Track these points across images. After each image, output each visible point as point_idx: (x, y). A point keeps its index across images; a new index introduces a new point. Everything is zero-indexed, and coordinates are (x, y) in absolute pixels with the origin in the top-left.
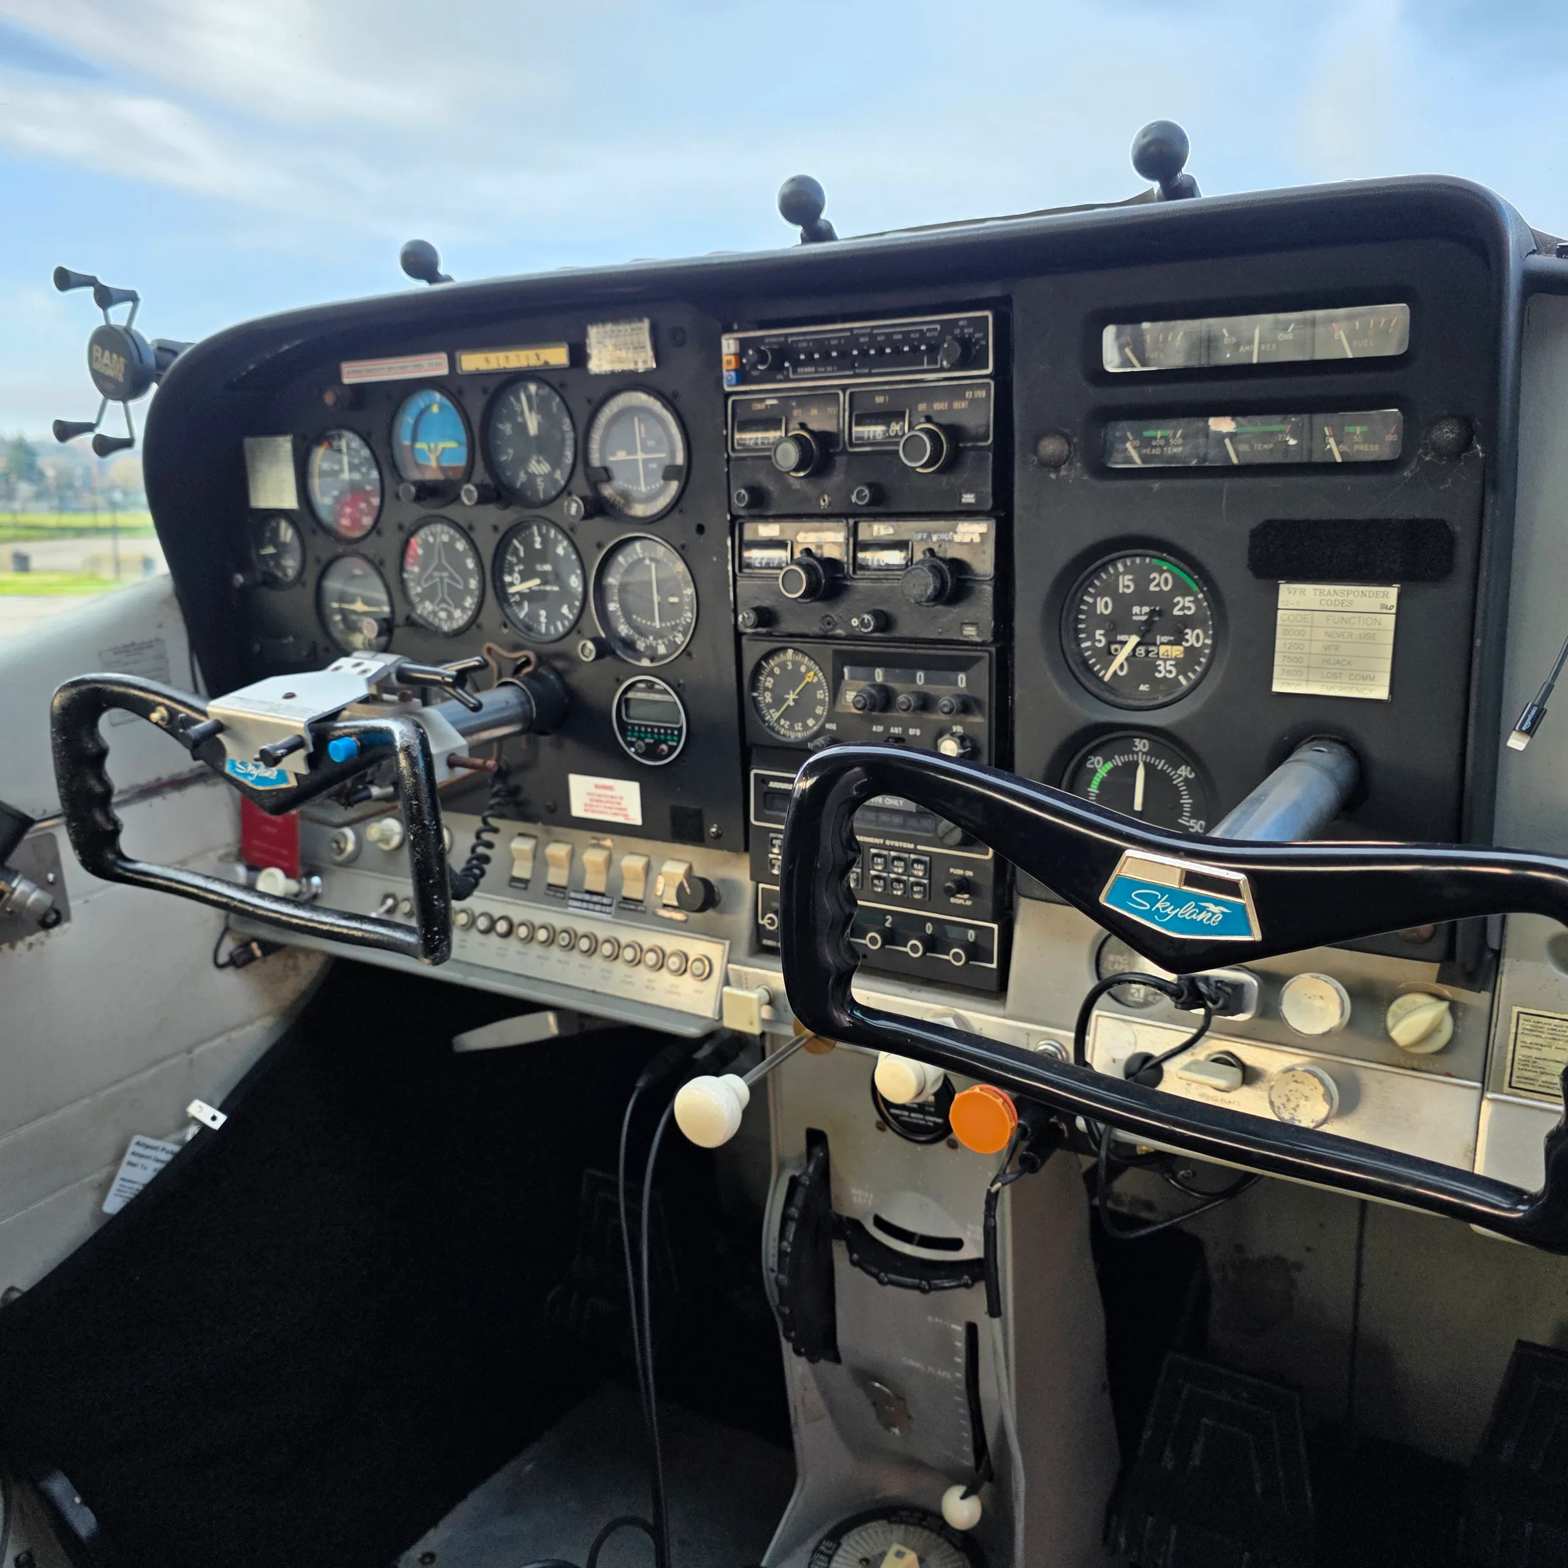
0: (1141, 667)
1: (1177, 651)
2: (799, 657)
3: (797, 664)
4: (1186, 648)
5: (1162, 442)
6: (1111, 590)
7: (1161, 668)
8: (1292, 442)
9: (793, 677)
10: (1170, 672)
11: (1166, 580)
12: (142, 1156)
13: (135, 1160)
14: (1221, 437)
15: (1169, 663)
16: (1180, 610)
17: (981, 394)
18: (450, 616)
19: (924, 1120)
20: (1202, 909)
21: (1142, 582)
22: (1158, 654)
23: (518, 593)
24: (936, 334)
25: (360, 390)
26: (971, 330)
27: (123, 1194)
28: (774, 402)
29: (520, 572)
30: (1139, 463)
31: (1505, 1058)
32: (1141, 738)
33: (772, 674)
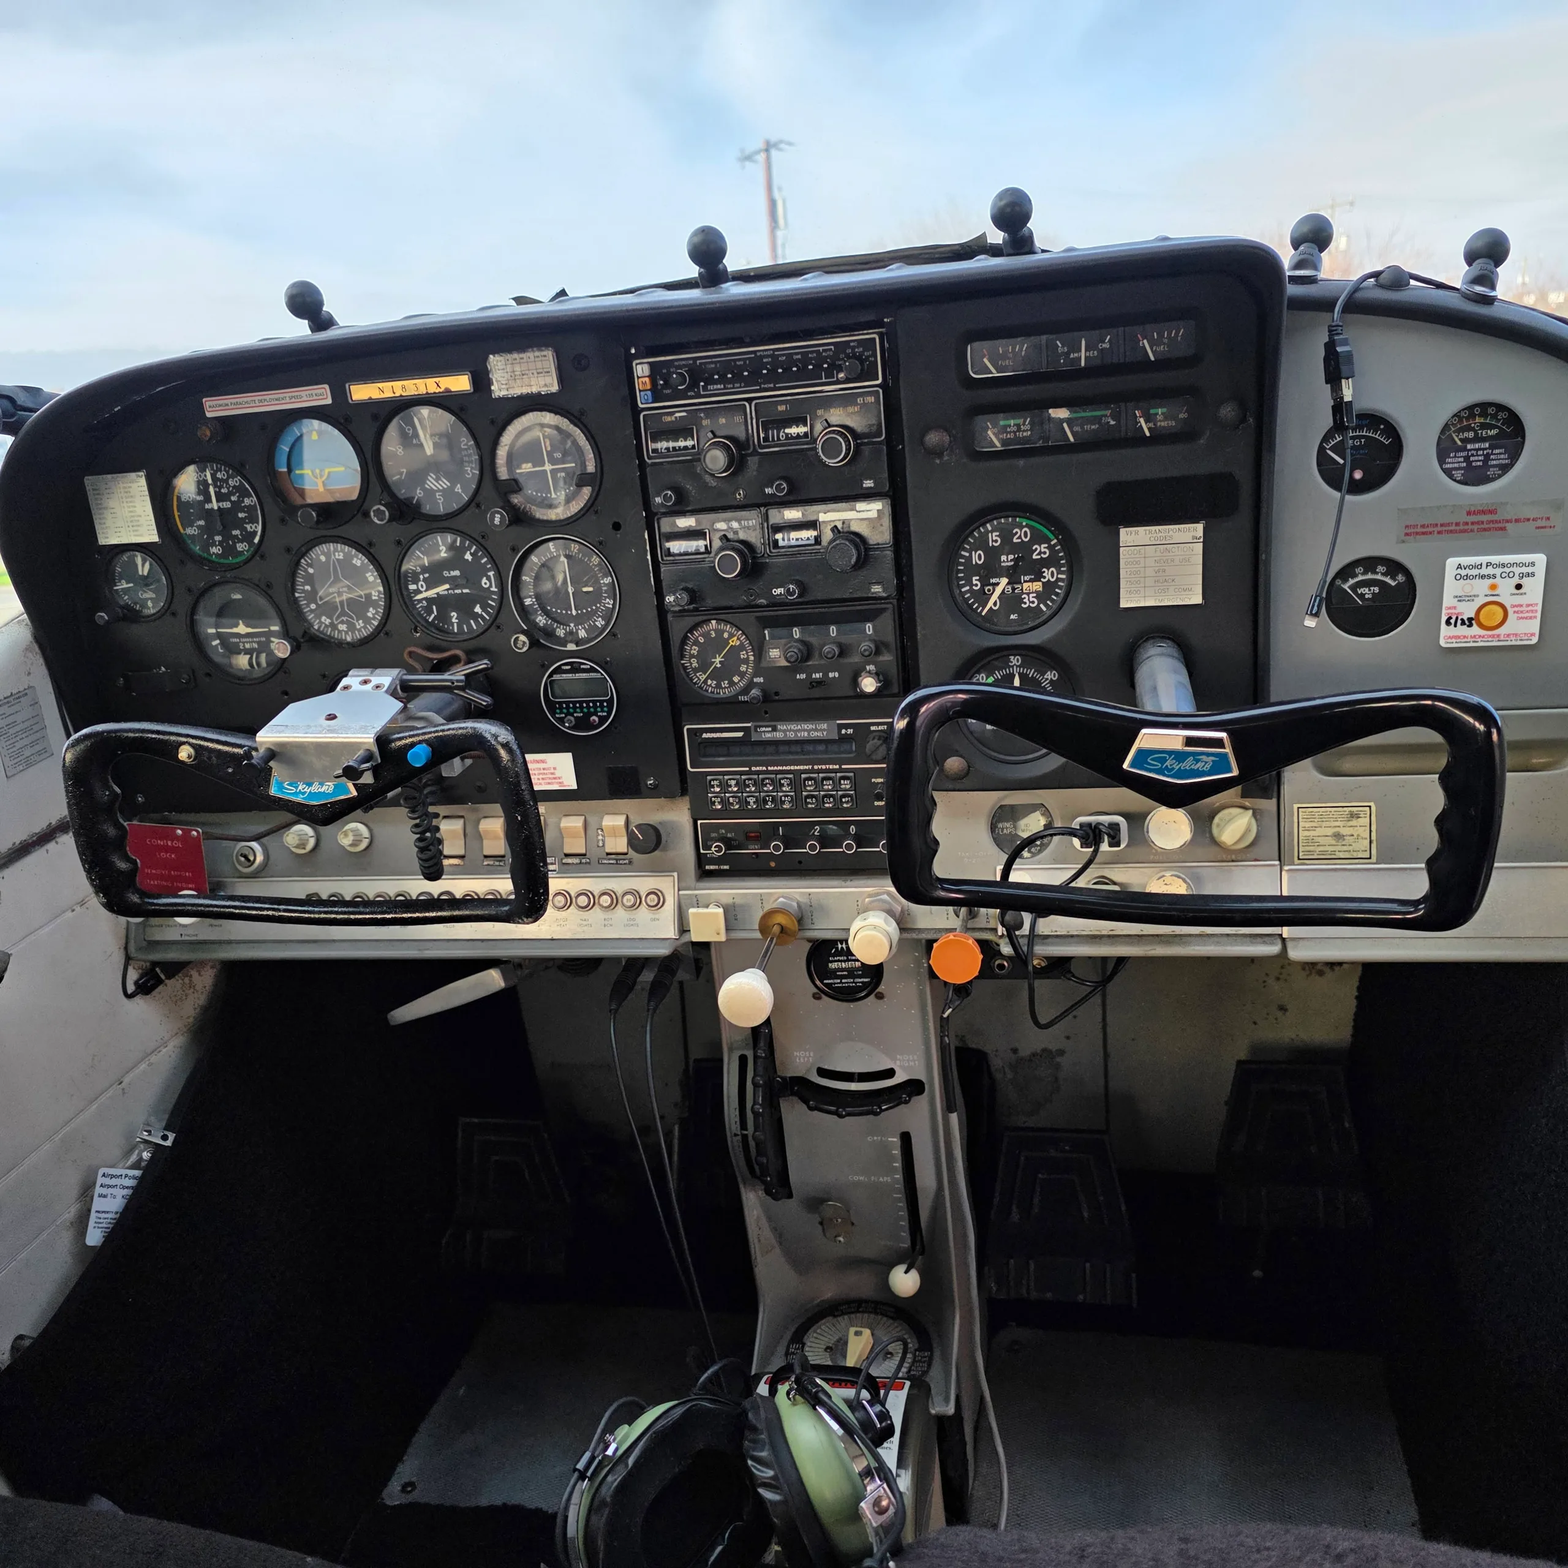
0: (1011, 601)
1: (1038, 586)
2: (722, 626)
3: (720, 633)
4: (1043, 583)
5: (1015, 429)
6: (982, 544)
7: (1026, 600)
8: (1112, 423)
9: (718, 643)
10: (1033, 602)
11: (1026, 533)
12: (109, 1186)
13: (104, 1191)
14: (1061, 421)
15: (1031, 595)
16: (1038, 555)
17: (872, 399)
18: (352, 627)
19: (853, 982)
20: (1198, 761)
21: (1007, 536)
22: (1022, 590)
23: (426, 599)
24: (831, 353)
25: (226, 422)
26: (861, 349)
27: (100, 1225)
28: (684, 414)
29: (425, 580)
30: (999, 446)
31: (1293, 840)
32: (1015, 655)
33: (696, 643)
